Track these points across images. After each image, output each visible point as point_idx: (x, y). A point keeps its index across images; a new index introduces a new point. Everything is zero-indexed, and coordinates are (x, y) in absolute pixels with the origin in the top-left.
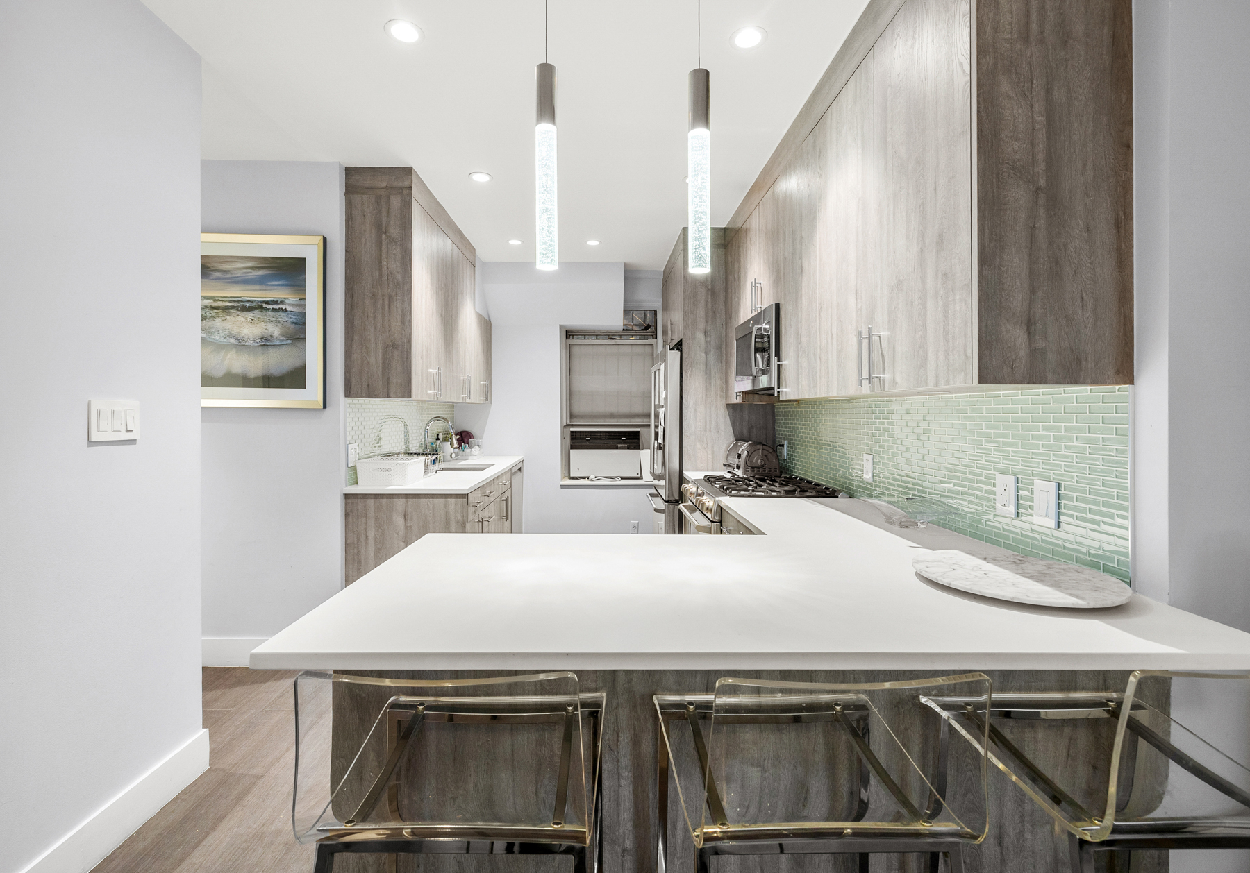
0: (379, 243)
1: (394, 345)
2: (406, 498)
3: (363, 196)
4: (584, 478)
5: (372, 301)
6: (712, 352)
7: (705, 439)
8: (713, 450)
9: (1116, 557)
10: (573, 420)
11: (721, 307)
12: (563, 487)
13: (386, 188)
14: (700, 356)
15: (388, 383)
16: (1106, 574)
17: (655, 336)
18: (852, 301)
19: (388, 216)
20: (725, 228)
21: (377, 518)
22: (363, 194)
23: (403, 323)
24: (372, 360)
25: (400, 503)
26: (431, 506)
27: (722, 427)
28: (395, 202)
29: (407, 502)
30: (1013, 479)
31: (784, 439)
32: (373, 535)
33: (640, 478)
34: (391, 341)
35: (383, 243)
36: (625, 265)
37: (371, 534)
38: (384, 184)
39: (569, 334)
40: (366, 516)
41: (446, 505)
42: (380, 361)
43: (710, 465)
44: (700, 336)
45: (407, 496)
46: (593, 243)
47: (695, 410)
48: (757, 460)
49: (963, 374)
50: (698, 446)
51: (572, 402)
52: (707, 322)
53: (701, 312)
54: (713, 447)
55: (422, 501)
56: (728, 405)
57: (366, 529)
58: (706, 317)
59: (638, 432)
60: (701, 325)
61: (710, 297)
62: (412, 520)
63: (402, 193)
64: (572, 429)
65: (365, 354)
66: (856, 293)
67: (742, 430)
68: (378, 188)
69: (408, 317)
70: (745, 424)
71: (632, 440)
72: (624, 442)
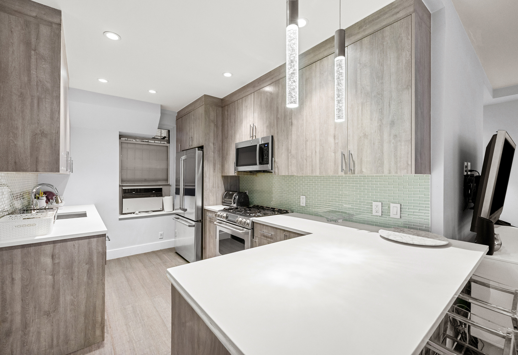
0: (29, 57)
1: (43, 134)
2: (53, 244)
3: (11, 16)
4: (131, 213)
5: (20, 98)
6: (216, 153)
7: (213, 191)
8: (216, 196)
9: (424, 225)
10: (122, 183)
11: (220, 133)
12: (120, 219)
13: (36, 17)
14: (211, 154)
15: (37, 161)
16: (420, 231)
17: (168, 142)
18: (331, 140)
19: (38, 38)
20: (222, 99)
21: (24, 263)
22: (11, 14)
23: (52, 118)
24: (20, 143)
25: (48, 248)
26: (76, 246)
27: (220, 185)
28: (45, 30)
29: (54, 246)
30: (381, 203)
31: (246, 190)
32: (20, 276)
33: (163, 210)
34: (40, 131)
35: (32, 57)
36: (161, 106)
37: (18, 276)
38: (34, 14)
39: (121, 136)
40: (12, 263)
41: (89, 243)
42: (28, 144)
43: (215, 203)
44: (211, 145)
45: (54, 242)
46: (152, 92)
47: (209, 178)
48: (242, 200)
49: (406, 170)
50: (210, 194)
51: (122, 173)
52: (214, 139)
53: (212, 134)
54: (216, 195)
55: (69, 243)
56: (222, 176)
57: (12, 274)
58: (214, 136)
59: (162, 188)
60: (212, 140)
61: (215, 128)
62: (59, 258)
63: (51, 26)
64: (124, 188)
65: (11, 138)
66: (334, 137)
67: (228, 187)
68: (27, 15)
69: (57, 115)
70: (229, 184)
71: (158, 192)
72: (154, 194)
